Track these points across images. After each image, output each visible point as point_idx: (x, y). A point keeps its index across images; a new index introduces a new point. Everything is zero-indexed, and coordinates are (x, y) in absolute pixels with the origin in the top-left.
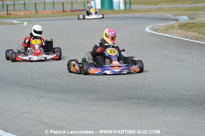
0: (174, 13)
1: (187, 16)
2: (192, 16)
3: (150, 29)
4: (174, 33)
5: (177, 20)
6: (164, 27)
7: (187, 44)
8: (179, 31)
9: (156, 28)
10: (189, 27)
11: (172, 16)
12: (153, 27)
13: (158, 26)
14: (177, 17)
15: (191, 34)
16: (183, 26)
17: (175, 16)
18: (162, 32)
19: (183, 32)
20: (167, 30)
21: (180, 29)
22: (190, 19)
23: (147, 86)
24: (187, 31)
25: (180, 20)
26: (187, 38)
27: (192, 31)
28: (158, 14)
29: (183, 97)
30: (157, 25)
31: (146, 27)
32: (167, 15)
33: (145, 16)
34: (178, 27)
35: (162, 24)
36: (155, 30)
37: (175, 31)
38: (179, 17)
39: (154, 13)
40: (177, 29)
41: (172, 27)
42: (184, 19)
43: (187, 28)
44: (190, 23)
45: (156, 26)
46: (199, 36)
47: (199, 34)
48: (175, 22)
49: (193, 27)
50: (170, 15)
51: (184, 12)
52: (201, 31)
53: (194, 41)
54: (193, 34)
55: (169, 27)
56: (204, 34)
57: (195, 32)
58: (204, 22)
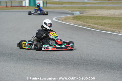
0: (71, 10)
1: (79, 12)
3: (56, 19)
4: (70, 21)
5: (73, 14)
8: (72, 20)
10: (79, 18)
11: (70, 12)
12: (57, 18)
13: (60, 17)
14: (73, 12)
16: (75, 18)
17: (72, 11)
18: (62, 21)
19: (75, 21)
22: (81, 13)
25: (75, 14)
26: (77, 25)
27: (80, 21)
28: (62, 10)
31: (53, 18)
33: (54, 11)
34: (72, 18)
35: (63, 16)
36: (59, 20)
39: (60, 9)
40: (72, 19)
41: (69, 18)
44: (79, 16)
45: (59, 17)
46: (84, 24)
47: (84, 23)
48: (71, 15)
49: (81, 19)
50: (69, 11)
51: (77, 9)
52: (85, 21)
53: (81, 27)
54: (81, 22)
55: (67, 18)
56: (87, 23)
57: (82, 21)
58: (88, 15)
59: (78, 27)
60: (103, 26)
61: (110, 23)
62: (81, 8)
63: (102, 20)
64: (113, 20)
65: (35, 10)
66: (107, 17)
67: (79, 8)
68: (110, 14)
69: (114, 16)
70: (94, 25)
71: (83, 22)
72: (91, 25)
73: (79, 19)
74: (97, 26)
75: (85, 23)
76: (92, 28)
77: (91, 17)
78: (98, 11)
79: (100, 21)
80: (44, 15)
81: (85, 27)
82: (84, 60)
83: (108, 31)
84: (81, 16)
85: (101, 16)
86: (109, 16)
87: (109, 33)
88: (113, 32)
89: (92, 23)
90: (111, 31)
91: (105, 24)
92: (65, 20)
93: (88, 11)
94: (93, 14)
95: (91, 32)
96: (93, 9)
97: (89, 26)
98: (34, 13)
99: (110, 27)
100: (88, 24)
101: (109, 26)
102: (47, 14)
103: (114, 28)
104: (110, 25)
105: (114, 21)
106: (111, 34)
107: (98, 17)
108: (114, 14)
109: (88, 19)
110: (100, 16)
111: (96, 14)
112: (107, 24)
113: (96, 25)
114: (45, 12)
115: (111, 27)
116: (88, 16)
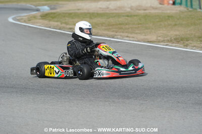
2: (53, 7)
4: (37, 23)
6: (26, 17)
7: (50, 33)
8: (41, 21)
9: (18, 18)
10: (51, 17)
11: (33, 7)
12: (15, 18)
13: (20, 16)
15: (53, 23)
16: (45, 16)
18: (25, 22)
19: (46, 22)
20: (29, 20)
22: (51, 9)
23: (15, 75)
24: (50, 21)
25: (41, 10)
26: (50, 27)
27: (54, 21)
31: (8, 17)
34: (40, 17)
35: (25, 15)
36: (18, 20)
37: (38, 21)
38: (40, 7)
39: (15, 4)
40: (40, 19)
41: (35, 17)
44: (52, 13)
47: (61, 24)
48: (37, 12)
49: (55, 17)
52: (64, 21)
53: (57, 30)
54: (56, 24)
55: (31, 17)
56: (67, 23)
57: (57, 21)
61: (104, 23)
63: (91, 18)
64: (109, 18)
66: (98, 14)
71: (59, 23)
73: (53, 18)
75: (64, 25)
77: (70, 14)
81: (64, 30)
83: (104, 36)
84: (54, 13)
88: (113, 38)
90: (109, 37)
91: (97, 24)
92: (30, 20)
94: (73, 10)
97: (70, 29)
99: (105, 29)
100: (68, 26)
101: (103, 28)
103: (113, 31)
104: (106, 26)
105: (111, 19)
106: (110, 40)
107: (82, 14)
108: (108, 8)
109: (67, 18)
110: (85, 13)
112: (100, 25)
115: (108, 30)
116: (66, 13)
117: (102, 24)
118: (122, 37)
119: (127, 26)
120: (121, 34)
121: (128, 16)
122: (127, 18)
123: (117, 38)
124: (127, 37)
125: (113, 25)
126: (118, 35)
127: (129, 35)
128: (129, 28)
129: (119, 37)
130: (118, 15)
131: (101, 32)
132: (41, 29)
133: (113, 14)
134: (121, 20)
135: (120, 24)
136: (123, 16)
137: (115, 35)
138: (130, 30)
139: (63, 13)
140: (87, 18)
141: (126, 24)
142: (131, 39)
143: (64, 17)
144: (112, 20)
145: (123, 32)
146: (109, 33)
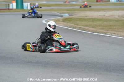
0: (60, 12)
1: (68, 14)
2: (71, 14)
3: (45, 21)
5: (62, 16)
8: (62, 23)
10: (69, 21)
11: (59, 14)
12: (47, 20)
14: (62, 14)
15: (69, 24)
16: (65, 20)
17: (60, 14)
19: (65, 23)
21: (63, 22)
22: (70, 16)
24: (67, 23)
25: (64, 16)
26: (67, 27)
27: (70, 23)
28: (51, 12)
29: (63, 62)
30: (49, 19)
31: (43, 20)
32: (56, 13)
34: (62, 21)
37: (60, 23)
38: (63, 14)
39: (48, 12)
40: (62, 22)
41: (59, 20)
42: (66, 15)
43: (68, 21)
44: (69, 18)
46: (74, 26)
48: (61, 17)
50: (57, 13)
51: (66, 11)
52: (76, 23)
54: (71, 25)
55: (57, 20)
56: (78, 25)
57: (72, 23)
58: (78, 17)
59: (69, 29)
60: (94, 28)
61: (101, 25)
62: (69, 10)
63: (93, 22)
64: (104, 22)
65: (29, 13)
66: (97, 19)
67: (68, 10)
68: (100, 16)
69: (104, 18)
70: (84, 27)
71: (73, 24)
72: (82, 27)
73: (70, 21)
74: (88, 28)
75: (76, 26)
76: (83, 30)
77: (81, 19)
78: (88, 13)
79: (91, 23)
80: (38, 18)
81: (76, 29)
82: (78, 62)
83: (100, 33)
84: (71, 18)
85: (91, 17)
86: (99, 18)
87: (101, 35)
88: (105, 34)
89: (82, 25)
90: (103, 33)
91: (96, 26)
93: (77, 13)
94: (83, 16)
95: (82, 34)
96: (82, 11)
97: (80, 28)
98: (28, 16)
101: (100, 28)
102: (41, 17)
103: (106, 30)
104: (102, 27)
106: (103, 35)
107: (88, 19)
108: (104, 16)
111: (86, 16)
112: (98, 26)
113: (86, 27)
114: (39, 15)
115: (102, 29)
117: (99, 26)
118: (111, 34)
119: (115, 27)
120: (111, 32)
121: (116, 21)
122: (115, 22)
123: (108, 34)
124: (114, 34)
125: (106, 26)
126: (108, 33)
127: (116, 33)
128: (116, 28)
129: (109, 34)
130: (110, 20)
131: (98, 30)
132: (61, 28)
133: (107, 19)
134: (112, 23)
135: (110, 26)
136: (113, 21)
137: (107, 33)
138: (116, 30)
139: (77, 18)
140: (91, 21)
141: (114, 26)
142: (116, 35)
143: (77, 20)
144: (106, 23)
145: (112, 31)
146: (103, 31)
